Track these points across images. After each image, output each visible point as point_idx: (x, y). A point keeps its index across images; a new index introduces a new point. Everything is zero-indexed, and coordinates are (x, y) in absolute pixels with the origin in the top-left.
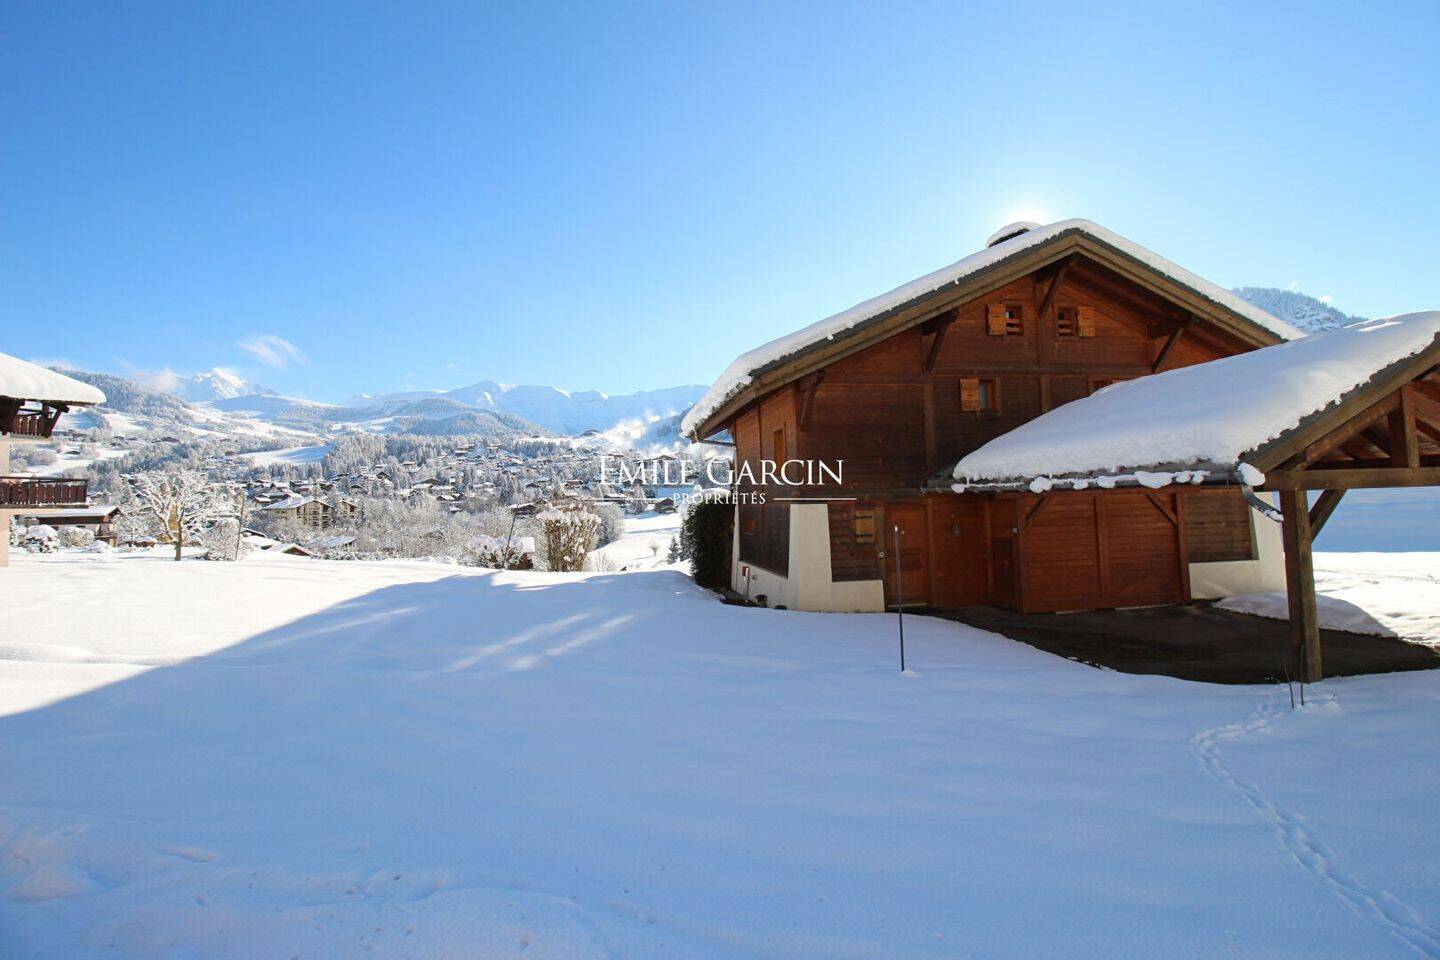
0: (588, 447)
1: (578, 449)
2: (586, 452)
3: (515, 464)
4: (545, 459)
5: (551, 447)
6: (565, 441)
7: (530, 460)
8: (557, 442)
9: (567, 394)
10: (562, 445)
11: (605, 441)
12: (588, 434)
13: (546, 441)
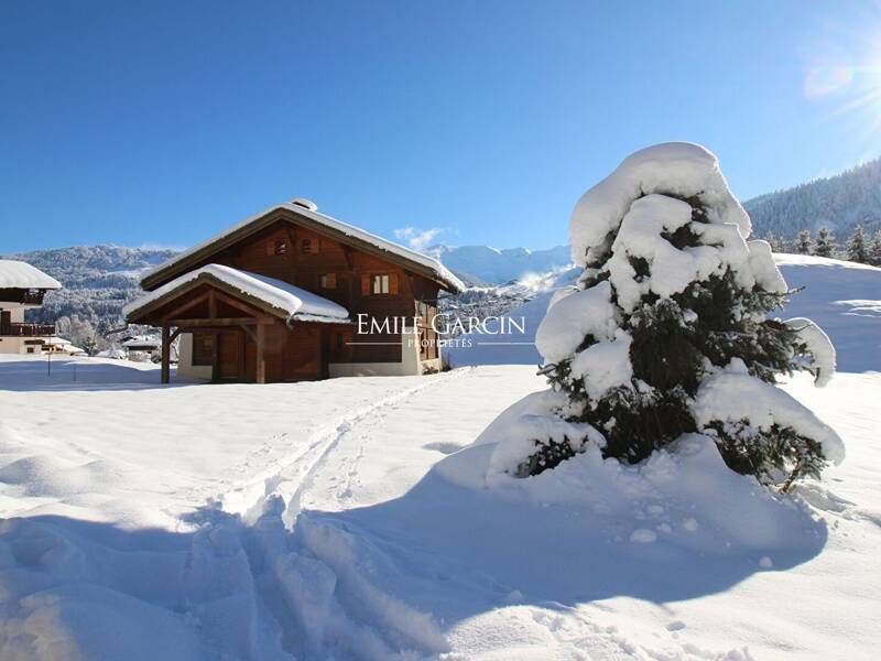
0: (509, 294)
1: (502, 296)
2: (508, 298)
3: (452, 309)
4: (475, 304)
5: (481, 294)
6: (491, 289)
7: (463, 305)
8: (486, 290)
9: (498, 251)
10: (490, 293)
11: (524, 288)
12: (511, 283)
13: (477, 289)
